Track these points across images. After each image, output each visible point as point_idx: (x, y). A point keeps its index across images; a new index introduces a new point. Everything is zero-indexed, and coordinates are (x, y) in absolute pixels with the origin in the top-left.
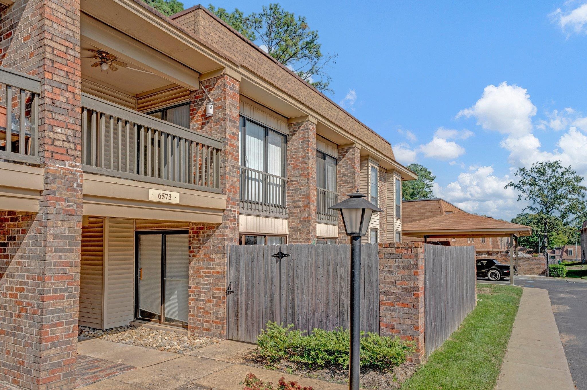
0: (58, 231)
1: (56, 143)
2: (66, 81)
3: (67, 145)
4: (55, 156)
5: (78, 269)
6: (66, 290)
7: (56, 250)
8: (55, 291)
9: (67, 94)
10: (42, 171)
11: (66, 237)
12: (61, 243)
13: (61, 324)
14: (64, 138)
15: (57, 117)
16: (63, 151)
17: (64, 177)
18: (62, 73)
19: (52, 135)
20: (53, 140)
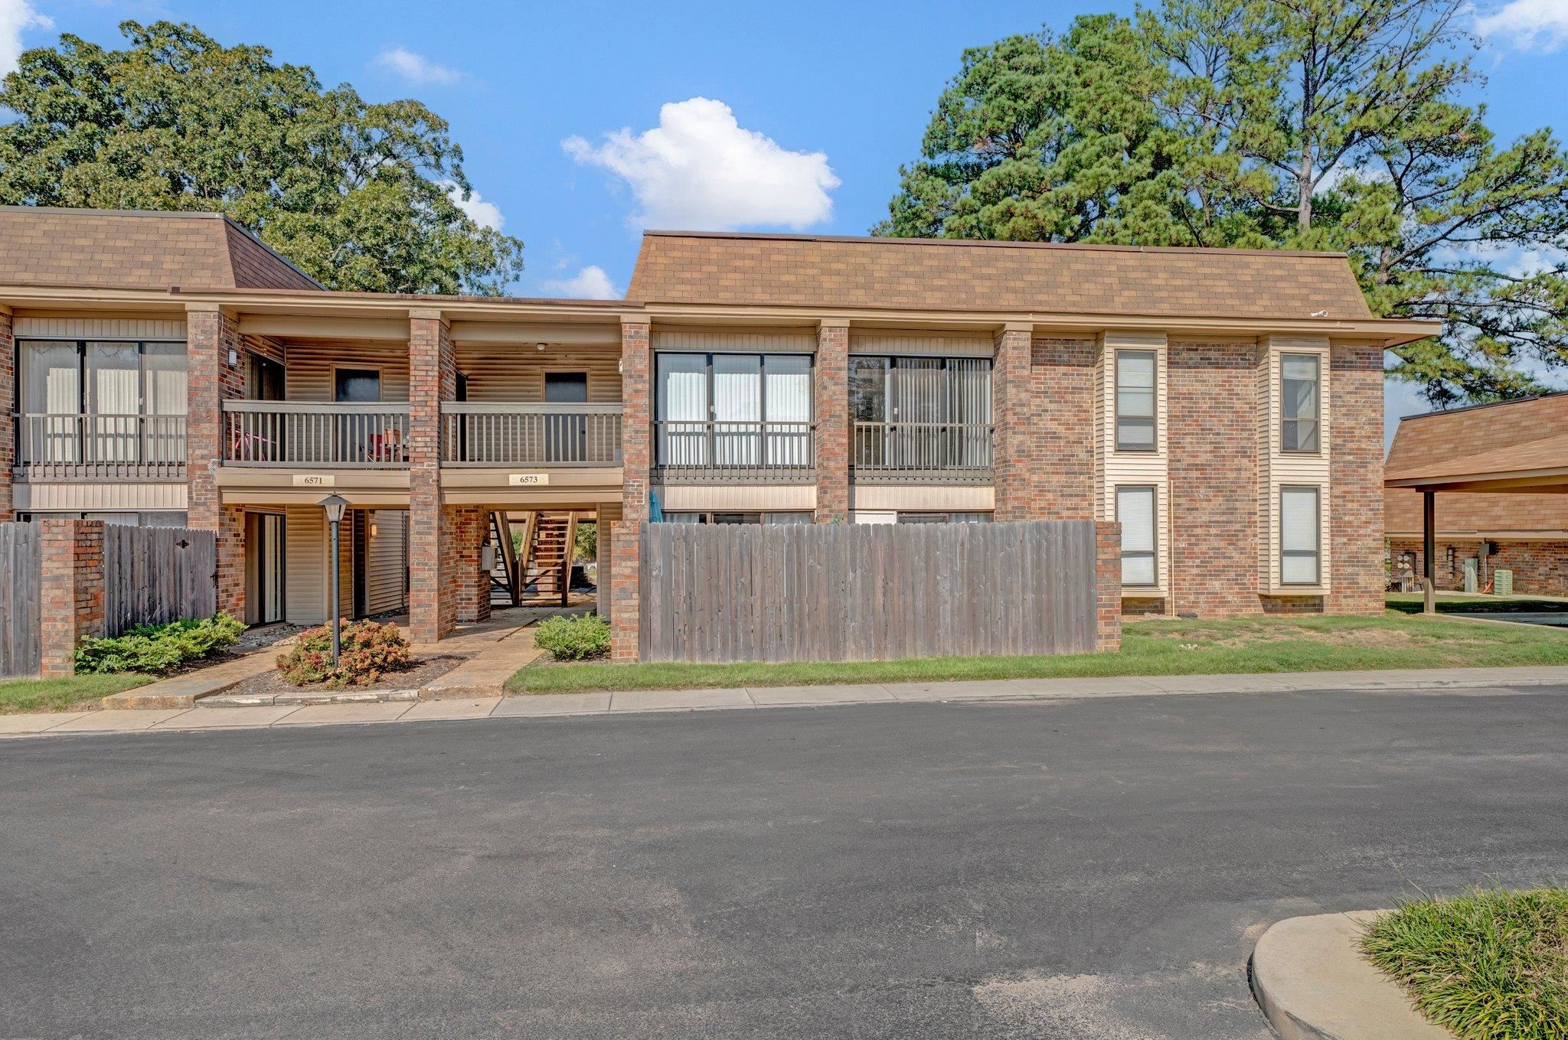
0: (419, 518)
1: (418, 450)
2: (426, 398)
3: (425, 449)
4: (417, 460)
5: (436, 549)
6: (426, 564)
7: (418, 533)
8: (418, 564)
9: (427, 409)
10: (408, 473)
11: (424, 523)
12: (421, 528)
13: (424, 591)
14: (423, 444)
15: (418, 429)
16: (423, 455)
17: (423, 476)
18: (423, 393)
19: (414, 444)
20: (415, 448)
